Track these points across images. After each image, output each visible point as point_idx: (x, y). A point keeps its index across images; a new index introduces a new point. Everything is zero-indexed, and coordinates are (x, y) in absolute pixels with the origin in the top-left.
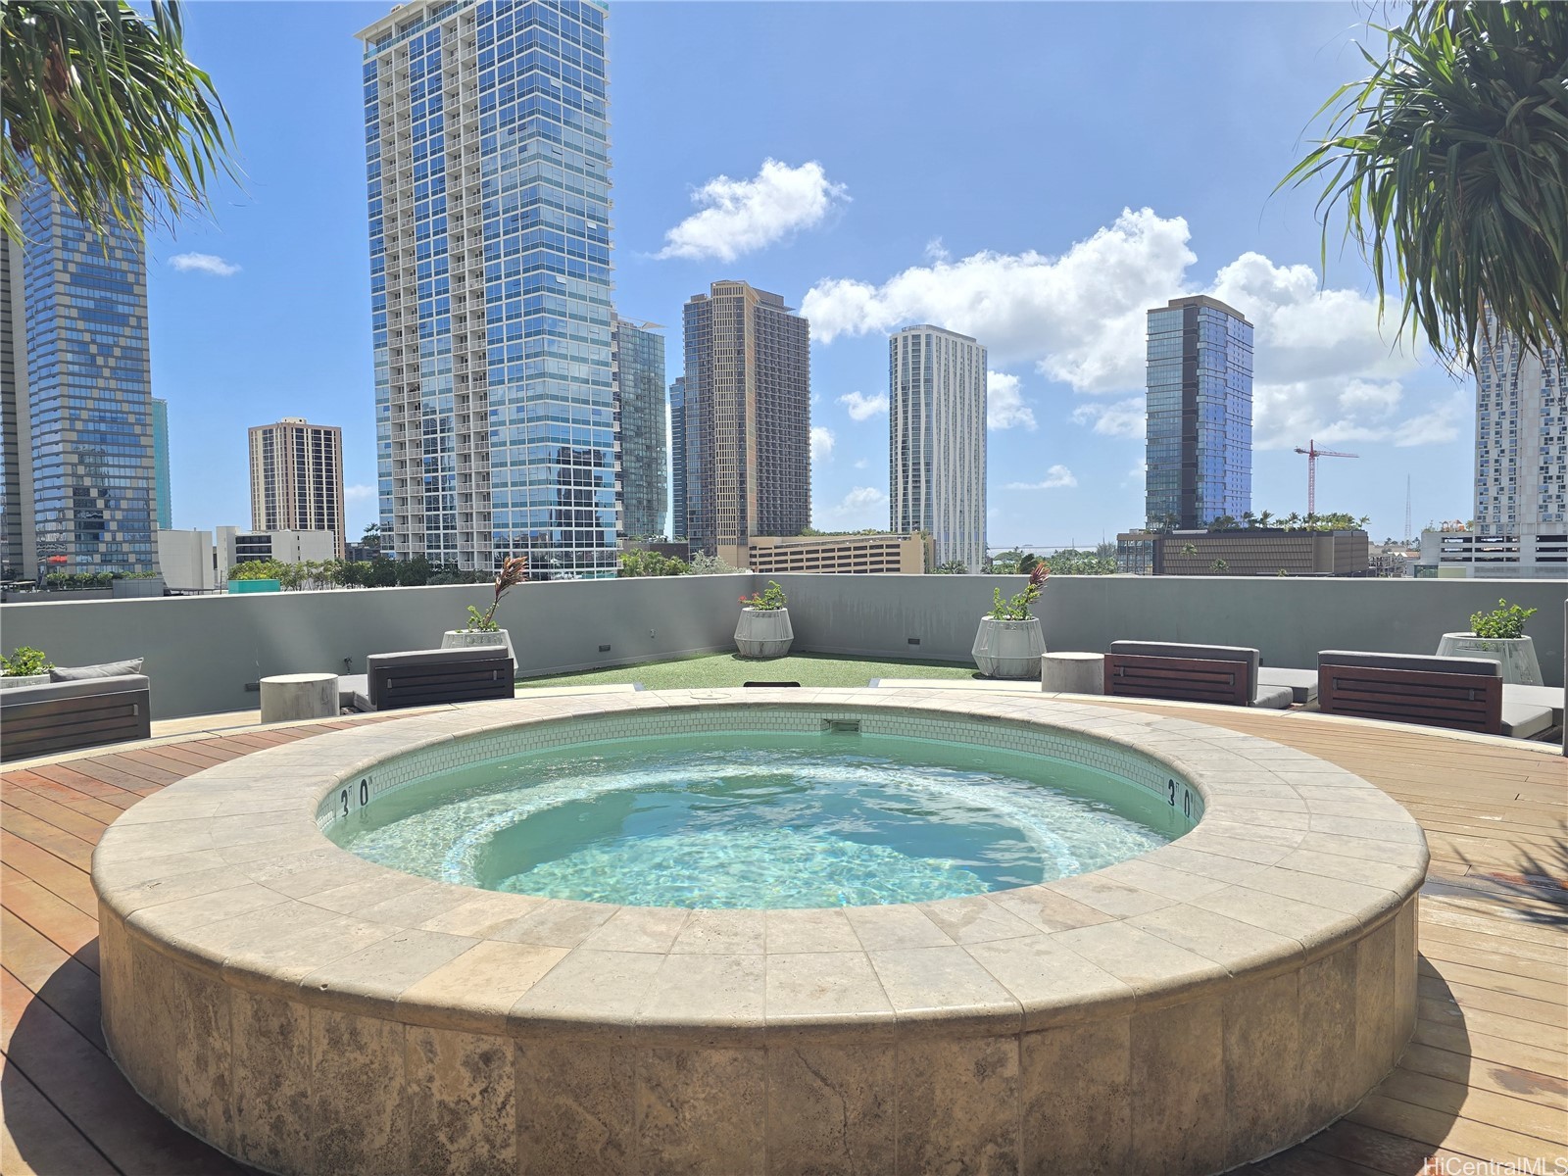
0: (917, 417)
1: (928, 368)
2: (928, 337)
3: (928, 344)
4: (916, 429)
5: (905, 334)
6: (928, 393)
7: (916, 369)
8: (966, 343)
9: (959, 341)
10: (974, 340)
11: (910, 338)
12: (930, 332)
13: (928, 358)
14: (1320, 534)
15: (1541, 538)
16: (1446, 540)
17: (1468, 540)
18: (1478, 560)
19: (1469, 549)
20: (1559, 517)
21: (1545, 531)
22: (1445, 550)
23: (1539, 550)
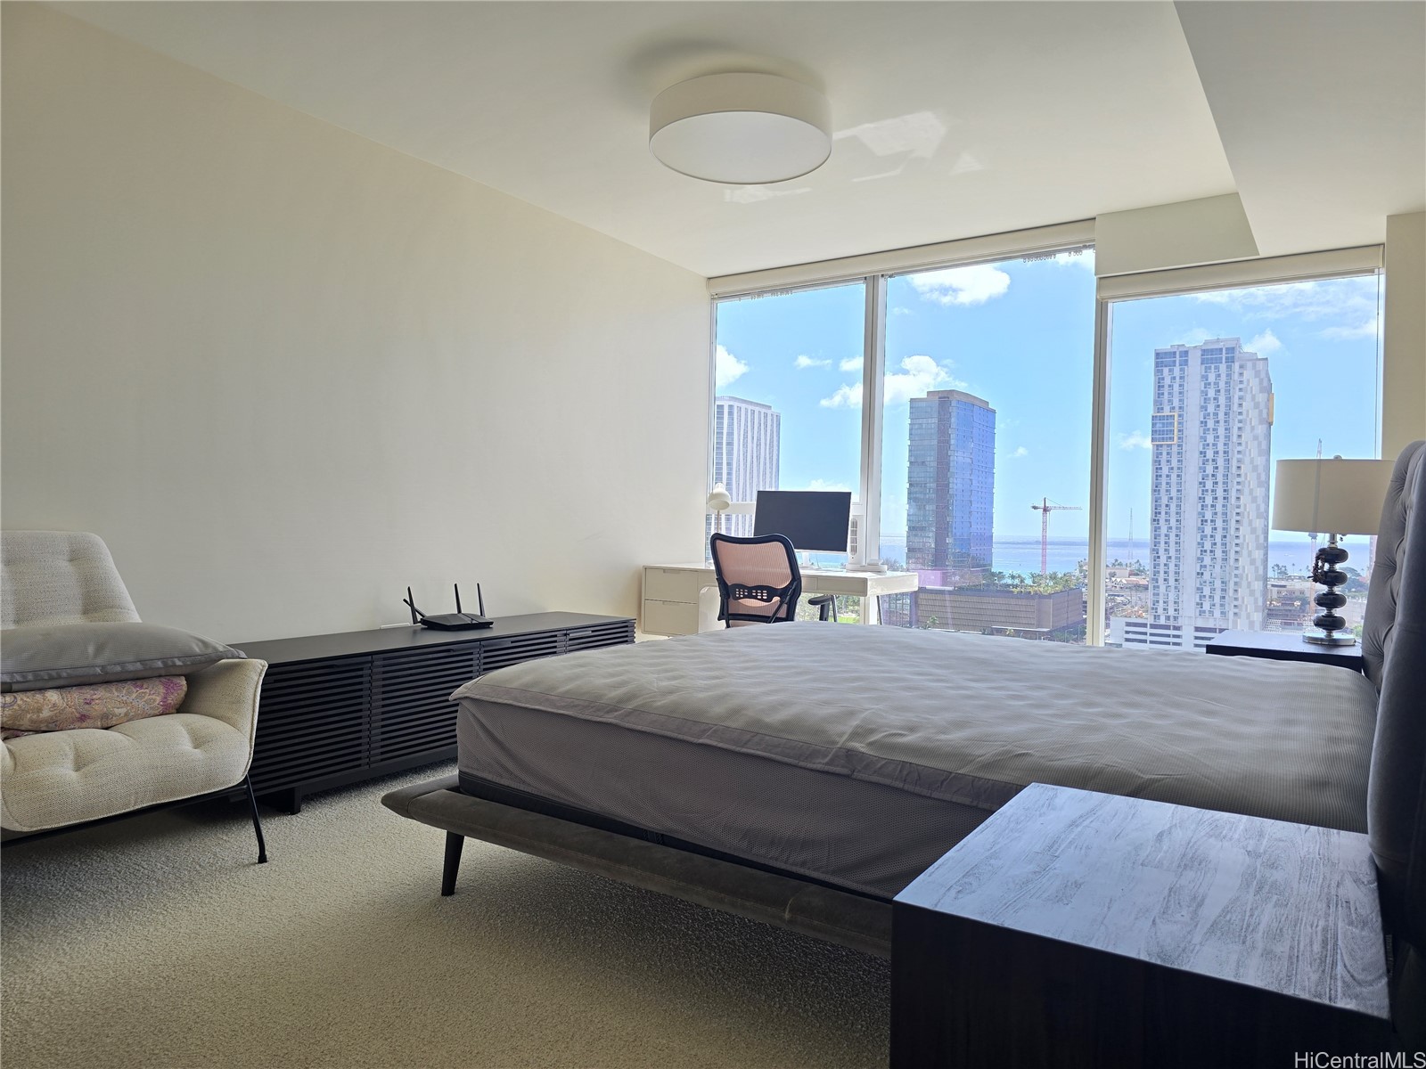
1: (730, 433)
3: (730, 414)
6: (730, 454)
8: (763, 410)
9: (757, 409)
10: (769, 408)
12: (731, 403)
13: (730, 426)
14: (1040, 596)
15: (1197, 629)
16: (1128, 624)
17: (1144, 625)
18: (1152, 642)
19: (1145, 634)
20: (1211, 612)
21: (1200, 624)
22: (1127, 632)
23: (1196, 638)
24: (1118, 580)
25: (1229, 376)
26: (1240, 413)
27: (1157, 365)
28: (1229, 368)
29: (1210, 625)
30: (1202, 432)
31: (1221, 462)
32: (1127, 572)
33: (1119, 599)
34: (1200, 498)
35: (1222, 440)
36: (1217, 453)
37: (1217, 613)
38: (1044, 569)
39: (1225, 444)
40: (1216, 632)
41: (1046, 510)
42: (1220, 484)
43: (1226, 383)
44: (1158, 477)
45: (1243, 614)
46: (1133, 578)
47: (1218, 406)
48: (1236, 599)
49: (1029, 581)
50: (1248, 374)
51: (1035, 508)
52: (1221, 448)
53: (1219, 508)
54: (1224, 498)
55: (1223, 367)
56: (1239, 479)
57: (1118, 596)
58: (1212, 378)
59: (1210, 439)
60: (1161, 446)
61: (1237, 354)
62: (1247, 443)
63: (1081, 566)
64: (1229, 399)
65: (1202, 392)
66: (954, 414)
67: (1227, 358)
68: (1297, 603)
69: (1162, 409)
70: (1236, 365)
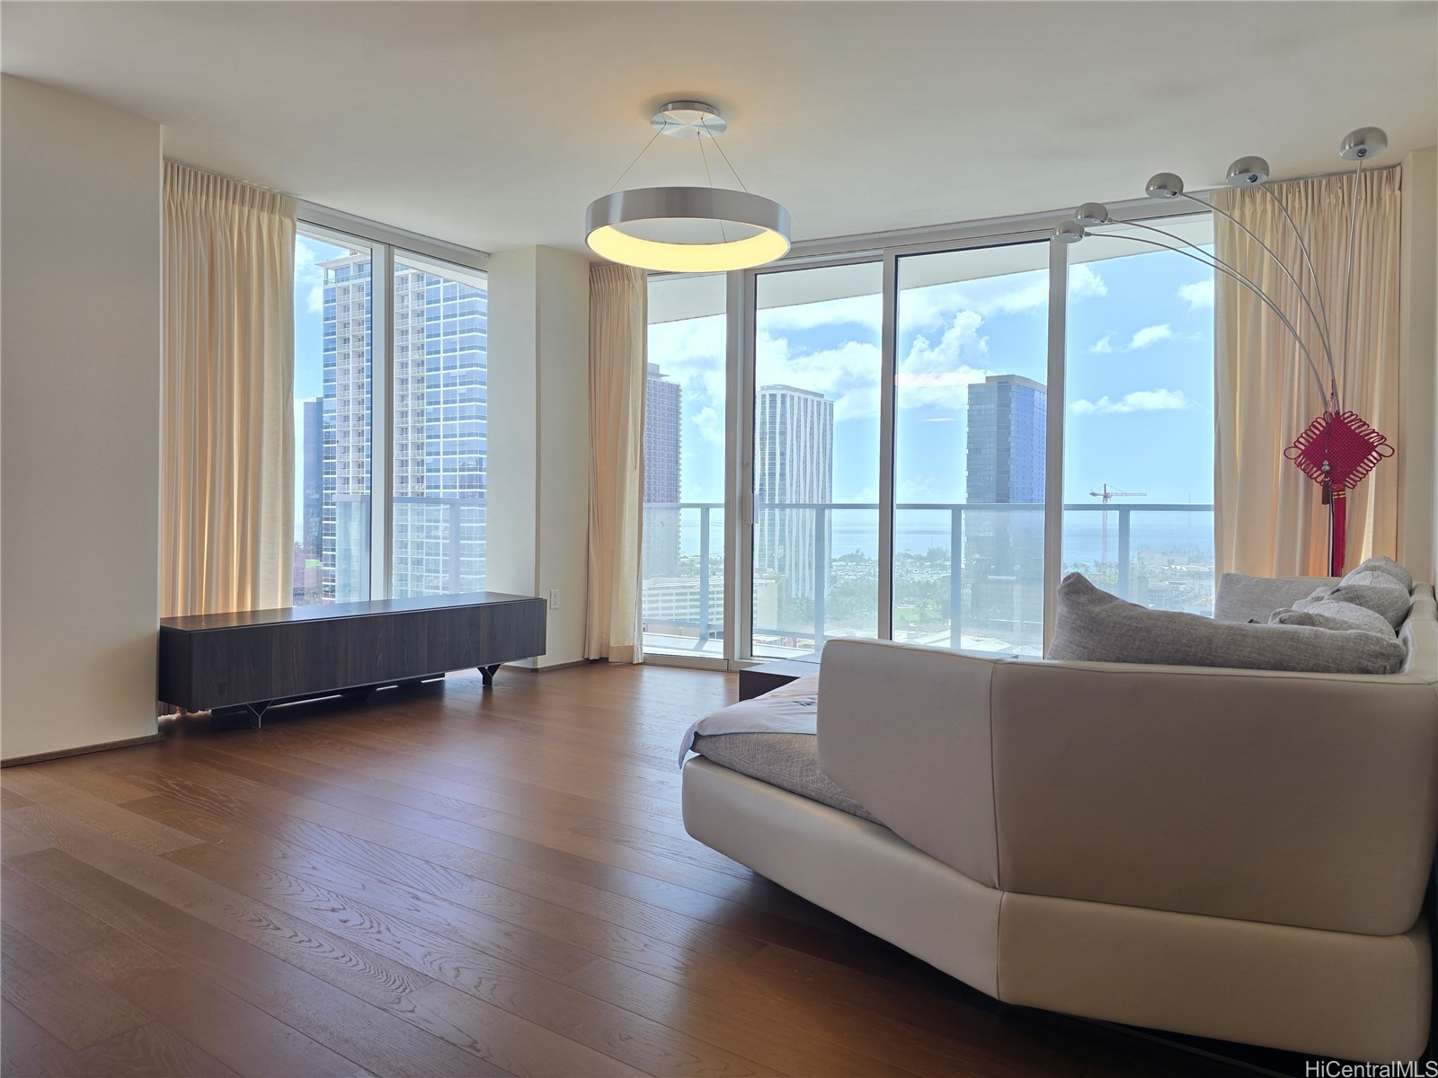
0: (772, 464)
1: (783, 423)
2: (783, 396)
3: (783, 403)
4: (772, 475)
5: (764, 392)
6: (783, 444)
7: (773, 422)
8: (816, 399)
9: (810, 397)
10: (822, 396)
11: (768, 397)
12: (784, 392)
13: (783, 415)
24: (1178, 567)
33: (1182, 588)
41: (1106, 494)
46: (1194, 567)
51: (1096, 491)
57: (1181, 584)
66: (1014, 400)
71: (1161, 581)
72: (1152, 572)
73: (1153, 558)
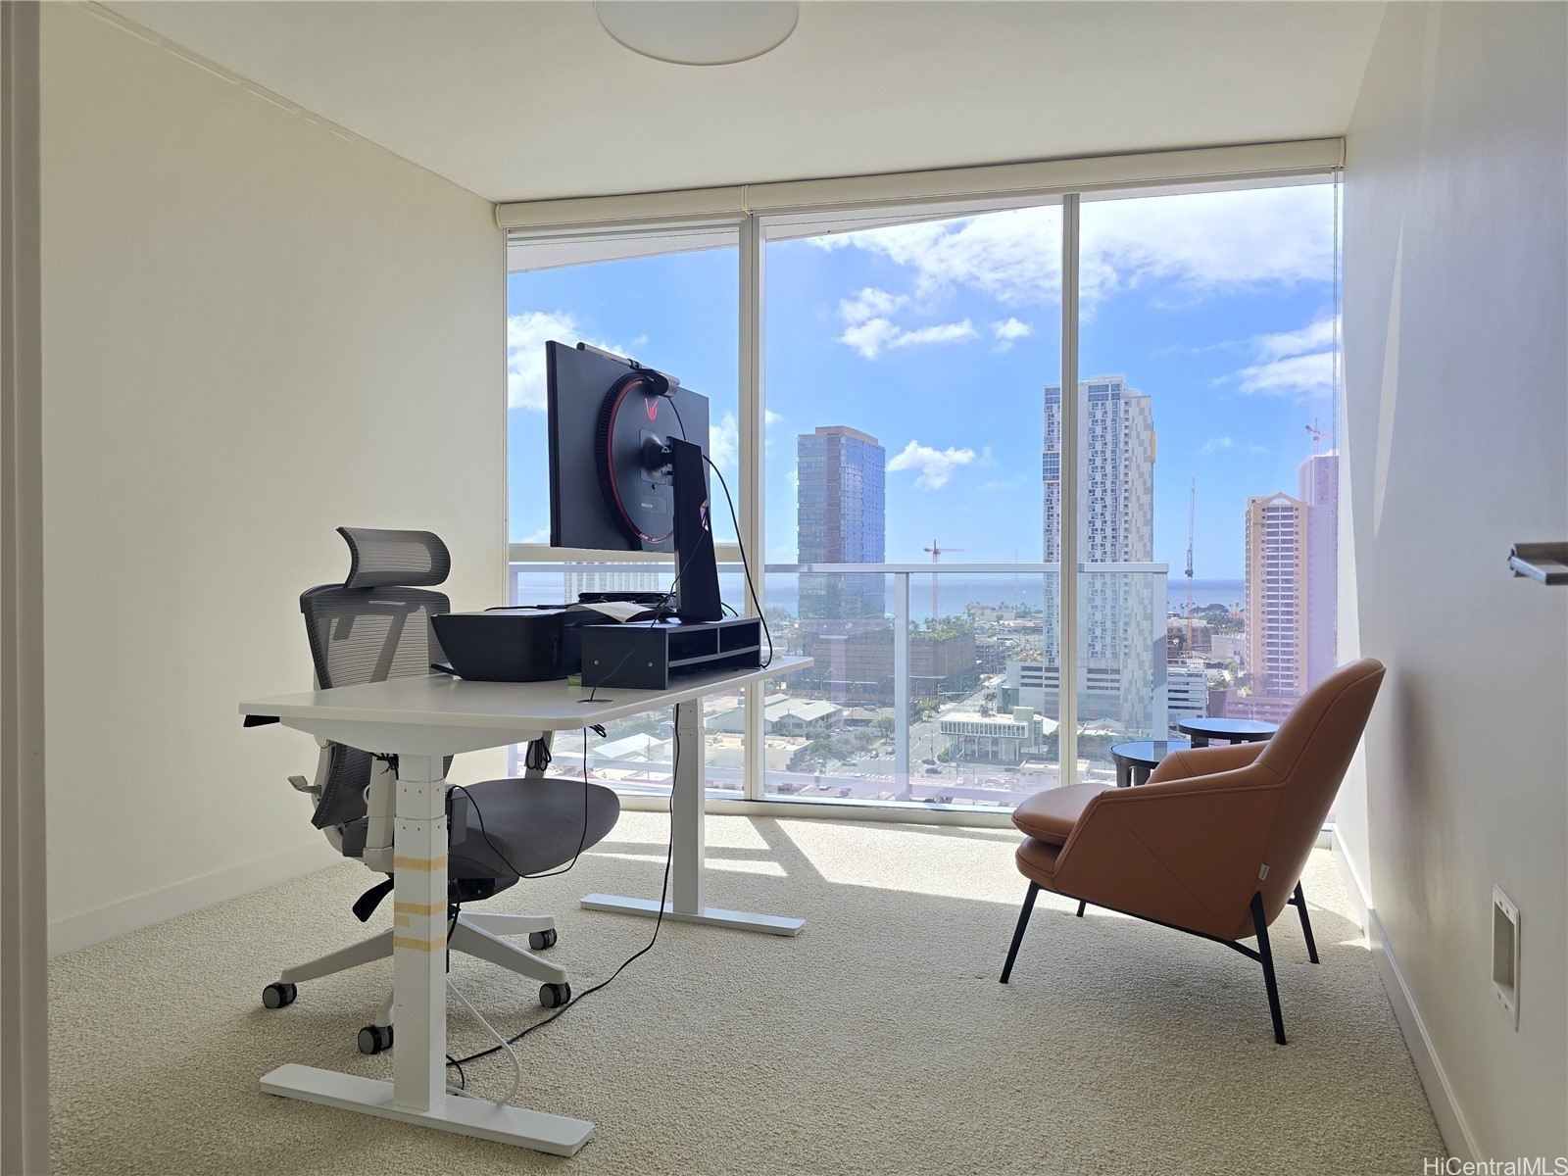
14: (936, 643)
15: (1090, 671)
16: (1024, 669)
17: (1039, 669)
18: (1047, 686)
19: (1041, 677)
20: (1103, 653)
21: (1093, 665)
22: (1023, 677)
23: (1089, 680)
24: (1006, 623)
25: (1115, 413)
26: (1126, 451)
27: (1047, 401)
28: (1116, 405)
29: (1103, 666)
30: (1090, 470)
31: (1109, 500)
32: (1013, 615)
33: (1008, 643)
34: (1090, 538)
35: (1110, 478)
36: (1105, 491)
37: (1109, 654)
38: (935, 613)
39: (1112, 483)
40: (1107, 673)
41: (936, 552)
42: (1109, 523)
43: (1113, 420)
44: (1050, 516)
45: (1133, 654)
46: (1020, 621)
47: (1106, 444)
48: (1126, 639)
49: (923, 628)
50: (1133, 411)
51: (927, 550)
52: (1109, 486)
53: (1108, 547)
54: (1113, 537)
55: (1109, 404)
56: (1126, 518)
57: (1007, 639)
58: (1099, 415)
59: (1098, 478)
60: (1052, 484)
61: (1122, 391)
62: (1133, 481)
63: (969, 610)
64: (1115, 436)
65: (1090, 429)
66: (843, 452)
67: (1113, 395)
68: (1176, 641)
69: (1053, 446)
70: (1122, 402)
71: (989, 637)
72: (982, 628)
73: (983, 614)
